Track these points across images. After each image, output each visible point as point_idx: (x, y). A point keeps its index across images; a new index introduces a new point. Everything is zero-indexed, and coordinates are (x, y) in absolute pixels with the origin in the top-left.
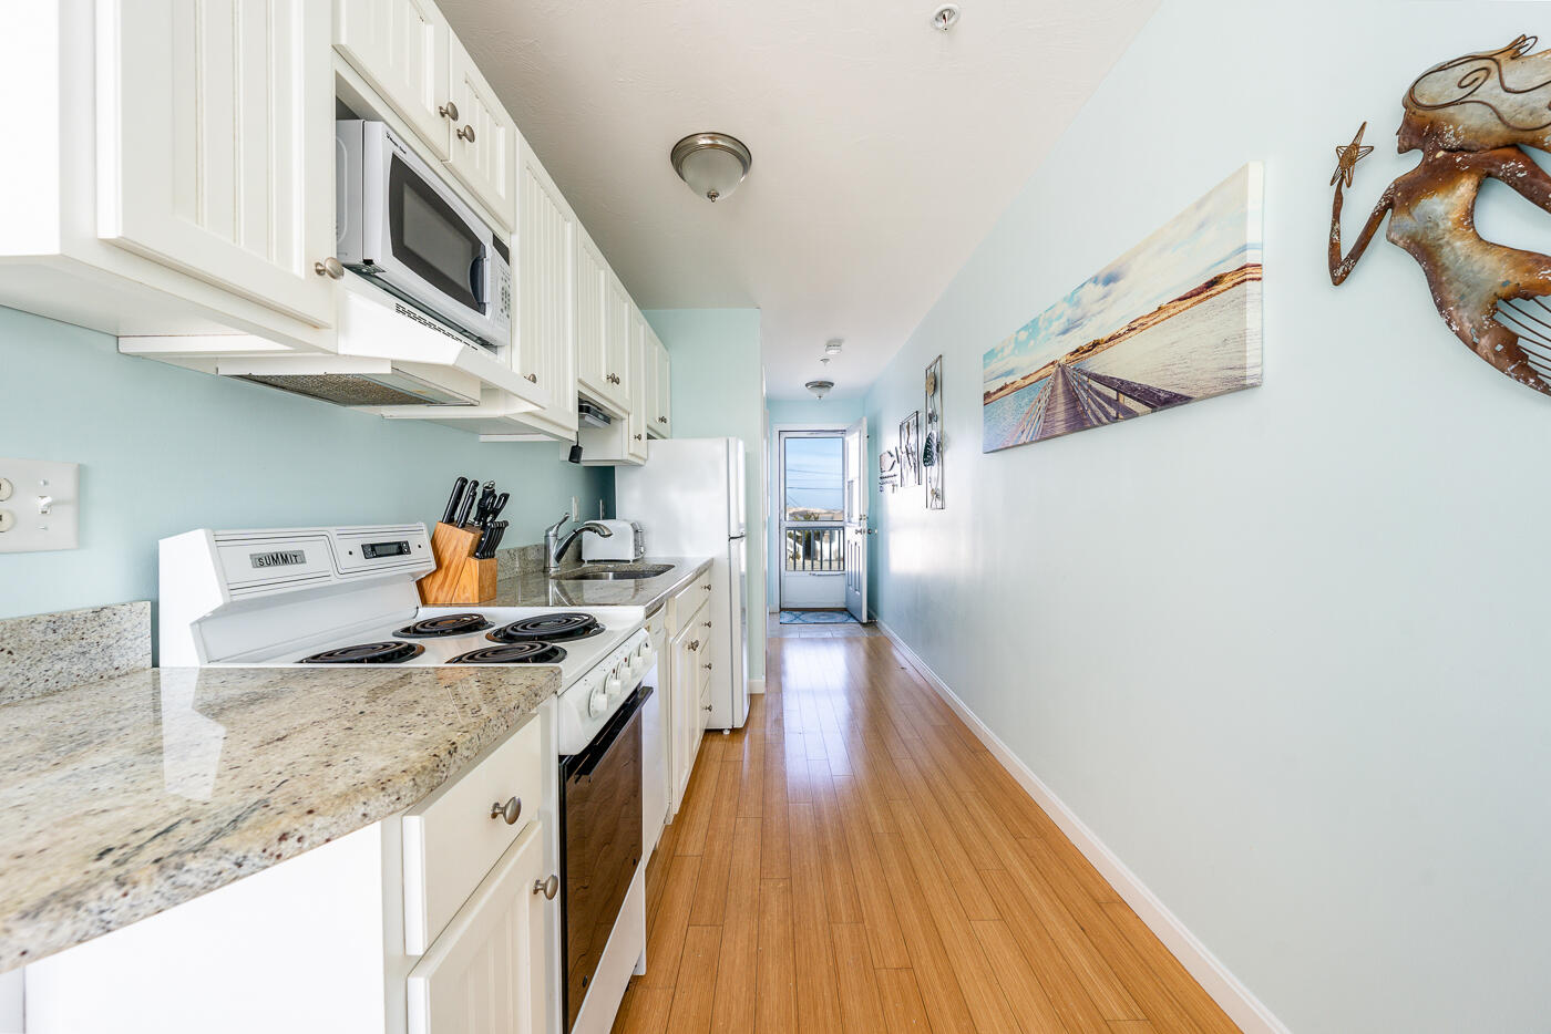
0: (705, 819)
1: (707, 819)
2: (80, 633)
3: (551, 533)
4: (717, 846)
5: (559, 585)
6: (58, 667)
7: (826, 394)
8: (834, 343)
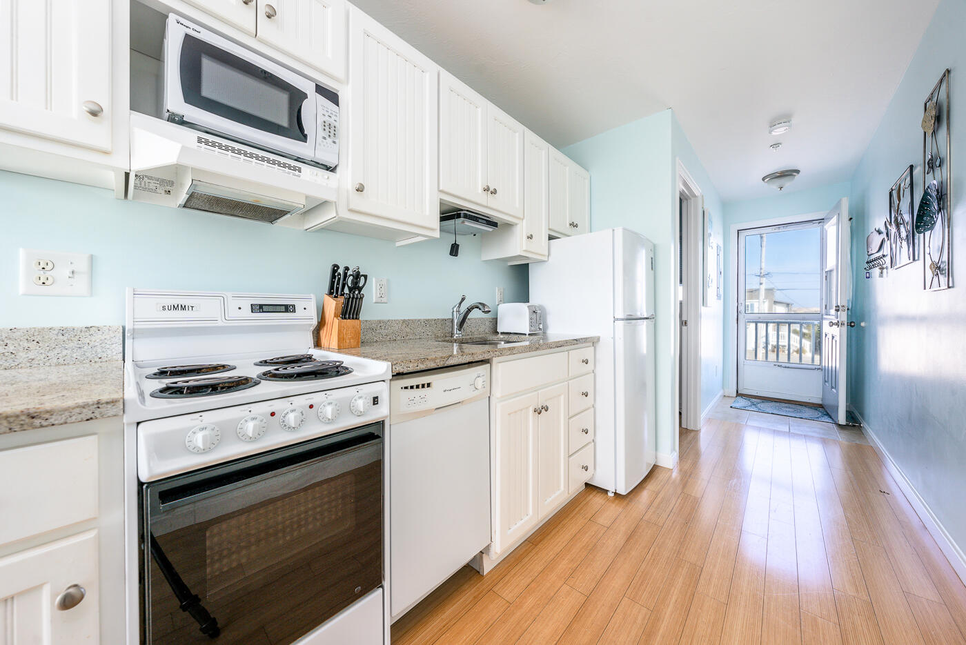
0: (538, 568)
1: (540, 569)
2: (77, 337)
3: (455, 309)
4: (530, 601)
5: (460, 348)
6: (65, 352)
7: (788, 183)
8: (783, 119)
